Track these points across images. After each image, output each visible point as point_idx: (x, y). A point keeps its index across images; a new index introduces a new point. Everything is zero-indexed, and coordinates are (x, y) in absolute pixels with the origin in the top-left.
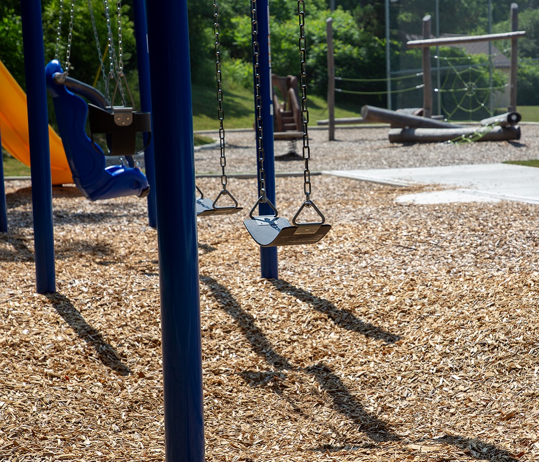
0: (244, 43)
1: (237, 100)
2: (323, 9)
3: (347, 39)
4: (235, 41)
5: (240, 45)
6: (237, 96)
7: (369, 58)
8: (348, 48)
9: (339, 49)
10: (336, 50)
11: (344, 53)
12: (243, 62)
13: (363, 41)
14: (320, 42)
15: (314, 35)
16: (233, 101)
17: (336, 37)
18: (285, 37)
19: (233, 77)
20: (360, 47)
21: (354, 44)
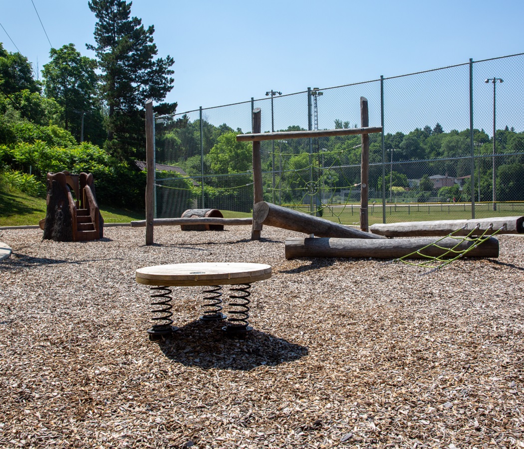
0: (22, 159)
1: (17, 199)
2: (75, 145)
3: (100, 161)
4: (15, 158)
5: (18, 161)
6: (17, 197)
7: (116, 174)
8: (101, 167)
9: (95, 167)
10: (93, 168)
11: (99, 170)
12: (21, 173)
13: (112, 162)
14: (80, 162)
15: (76, 157)
16: (14, 200)
17: (92, 159)
18: (55, 156)
19: (12, 183)
20: (110, 167)
21: (106, 164)
